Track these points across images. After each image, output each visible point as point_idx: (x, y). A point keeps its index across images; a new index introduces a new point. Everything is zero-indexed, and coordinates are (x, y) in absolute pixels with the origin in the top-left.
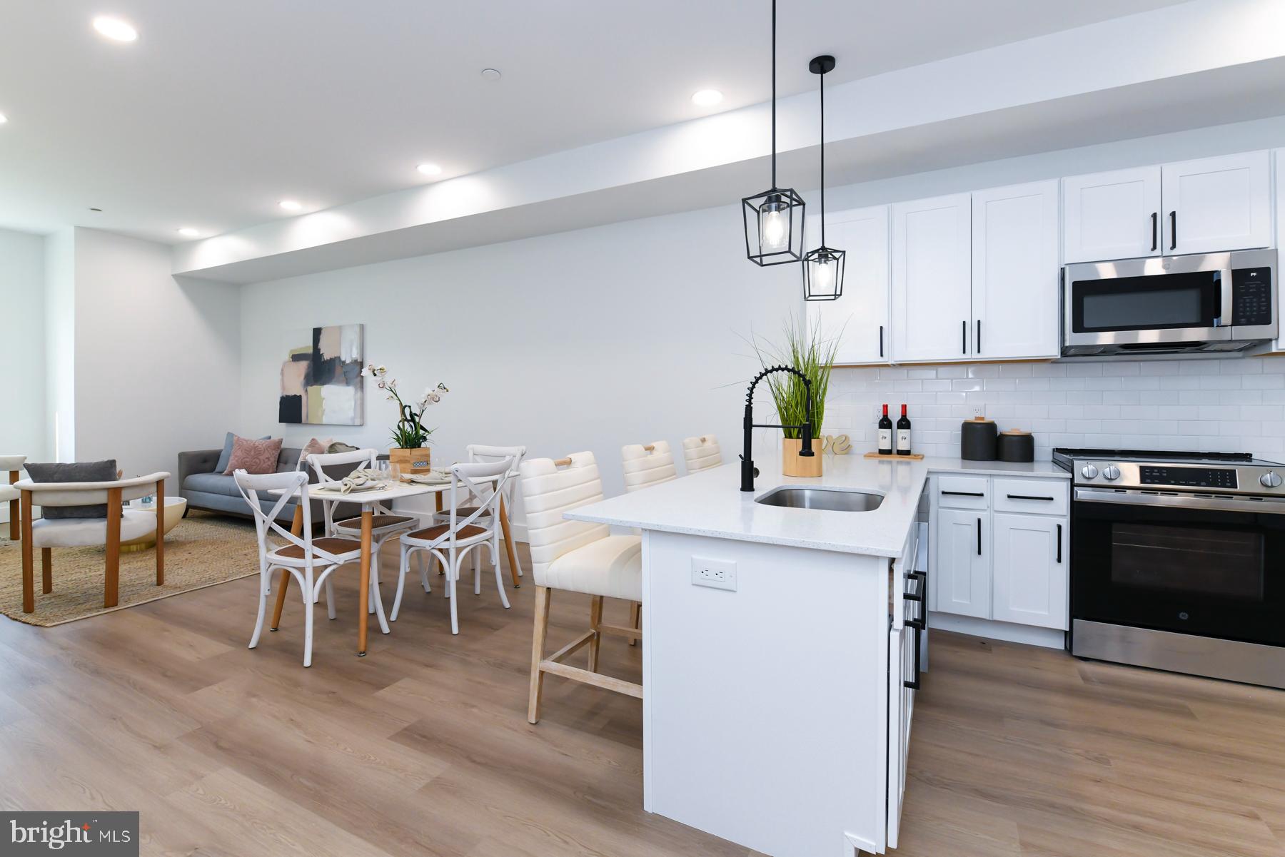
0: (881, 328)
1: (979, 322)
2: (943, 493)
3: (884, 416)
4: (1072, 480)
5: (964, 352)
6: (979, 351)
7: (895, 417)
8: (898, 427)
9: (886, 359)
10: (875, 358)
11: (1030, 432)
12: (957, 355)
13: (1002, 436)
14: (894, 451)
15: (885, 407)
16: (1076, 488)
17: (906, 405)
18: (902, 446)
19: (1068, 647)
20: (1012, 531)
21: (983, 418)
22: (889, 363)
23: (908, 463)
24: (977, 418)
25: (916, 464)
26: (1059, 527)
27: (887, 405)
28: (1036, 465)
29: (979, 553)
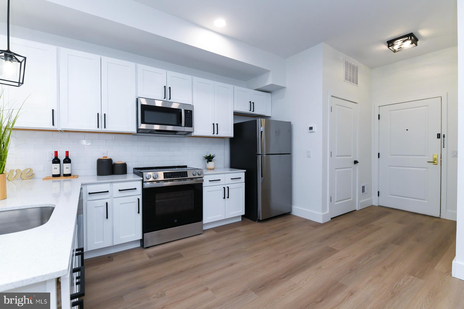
0: (53, 110)
1: (105, 114)
2: (90, 193)
3: (55, 157)
4: (143, 180)
5: (98, 127)
6: (105, 127)
7: (62, 157)
8: (64, 163)
9: (56, 127)
10: (49, 126)
11: (125, 162)
12: (95, 128)
13: (115, 164)
14: (62, 175)
15: (56, 153)
16: (144, 183)
17: (68, 152)
18: (66, 172)
19: (142, 245)
20: (121, 204)
21: (106, 157)
22: (58, 129)
23: (70, 180)
24: (104, 157)
25: (74, 180)
26: (139, 199)
27: (57, 152)
28: (128, 175)
29: (107, 218)
